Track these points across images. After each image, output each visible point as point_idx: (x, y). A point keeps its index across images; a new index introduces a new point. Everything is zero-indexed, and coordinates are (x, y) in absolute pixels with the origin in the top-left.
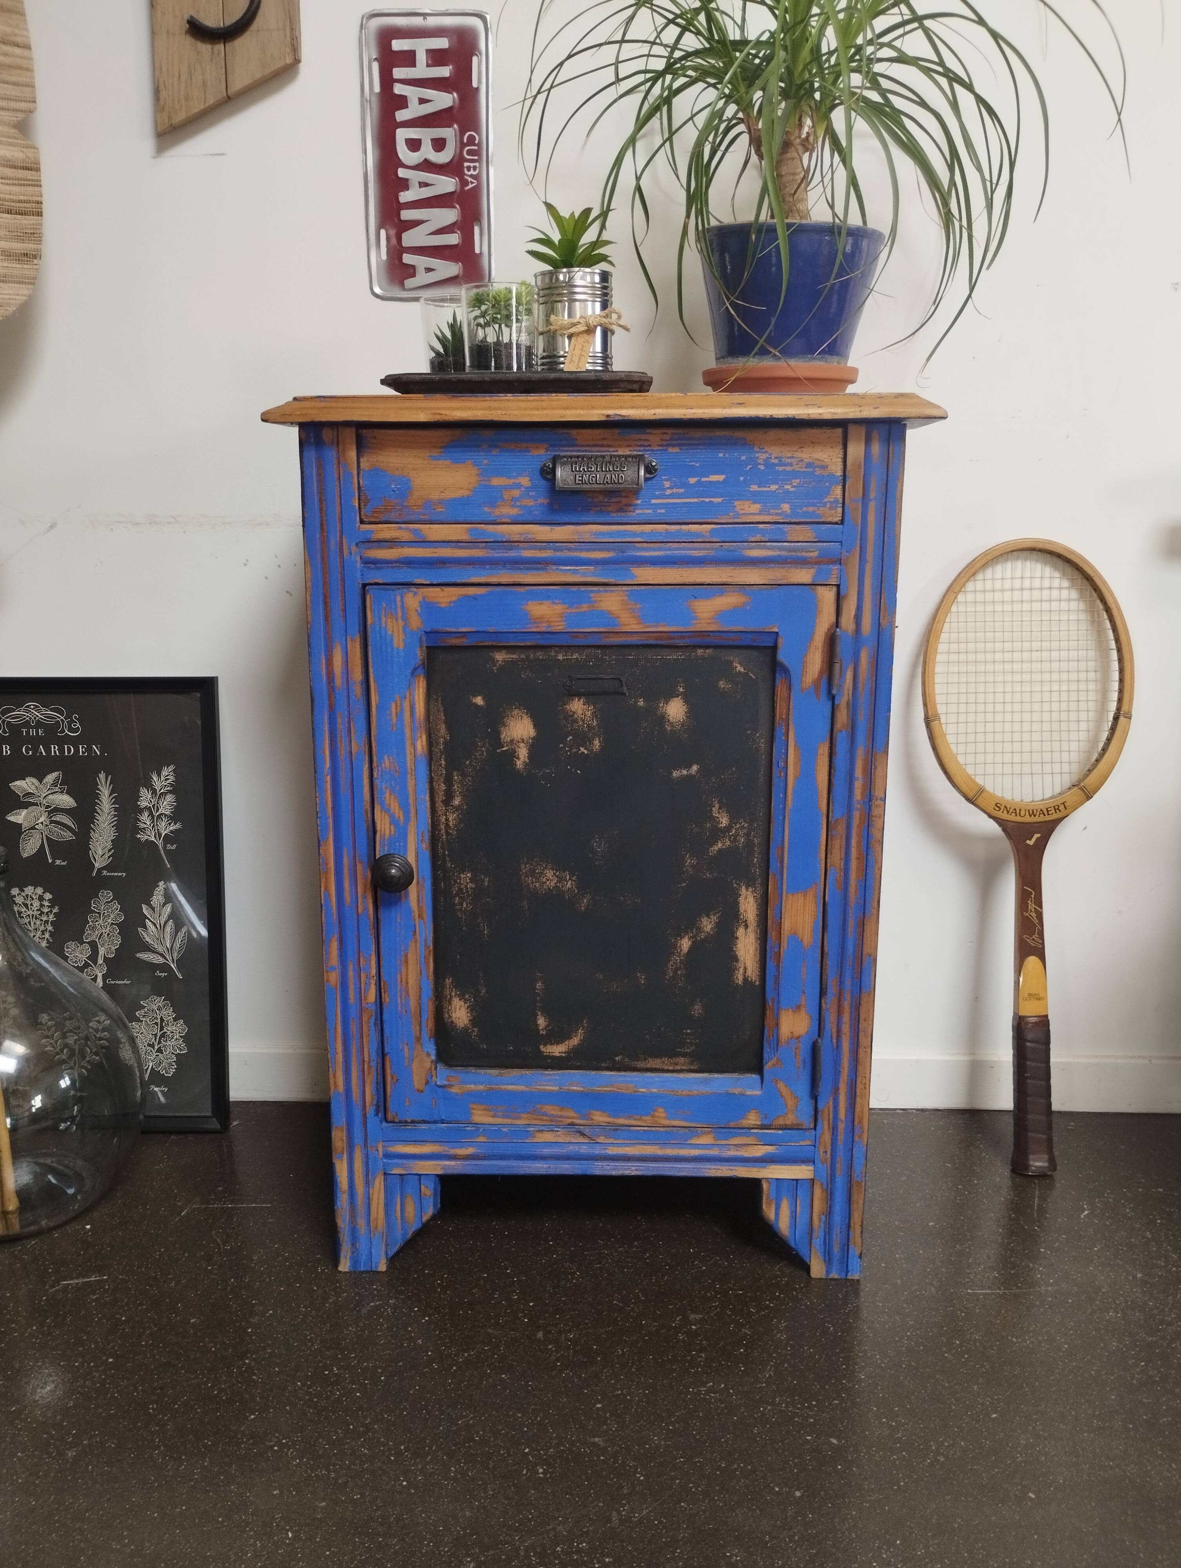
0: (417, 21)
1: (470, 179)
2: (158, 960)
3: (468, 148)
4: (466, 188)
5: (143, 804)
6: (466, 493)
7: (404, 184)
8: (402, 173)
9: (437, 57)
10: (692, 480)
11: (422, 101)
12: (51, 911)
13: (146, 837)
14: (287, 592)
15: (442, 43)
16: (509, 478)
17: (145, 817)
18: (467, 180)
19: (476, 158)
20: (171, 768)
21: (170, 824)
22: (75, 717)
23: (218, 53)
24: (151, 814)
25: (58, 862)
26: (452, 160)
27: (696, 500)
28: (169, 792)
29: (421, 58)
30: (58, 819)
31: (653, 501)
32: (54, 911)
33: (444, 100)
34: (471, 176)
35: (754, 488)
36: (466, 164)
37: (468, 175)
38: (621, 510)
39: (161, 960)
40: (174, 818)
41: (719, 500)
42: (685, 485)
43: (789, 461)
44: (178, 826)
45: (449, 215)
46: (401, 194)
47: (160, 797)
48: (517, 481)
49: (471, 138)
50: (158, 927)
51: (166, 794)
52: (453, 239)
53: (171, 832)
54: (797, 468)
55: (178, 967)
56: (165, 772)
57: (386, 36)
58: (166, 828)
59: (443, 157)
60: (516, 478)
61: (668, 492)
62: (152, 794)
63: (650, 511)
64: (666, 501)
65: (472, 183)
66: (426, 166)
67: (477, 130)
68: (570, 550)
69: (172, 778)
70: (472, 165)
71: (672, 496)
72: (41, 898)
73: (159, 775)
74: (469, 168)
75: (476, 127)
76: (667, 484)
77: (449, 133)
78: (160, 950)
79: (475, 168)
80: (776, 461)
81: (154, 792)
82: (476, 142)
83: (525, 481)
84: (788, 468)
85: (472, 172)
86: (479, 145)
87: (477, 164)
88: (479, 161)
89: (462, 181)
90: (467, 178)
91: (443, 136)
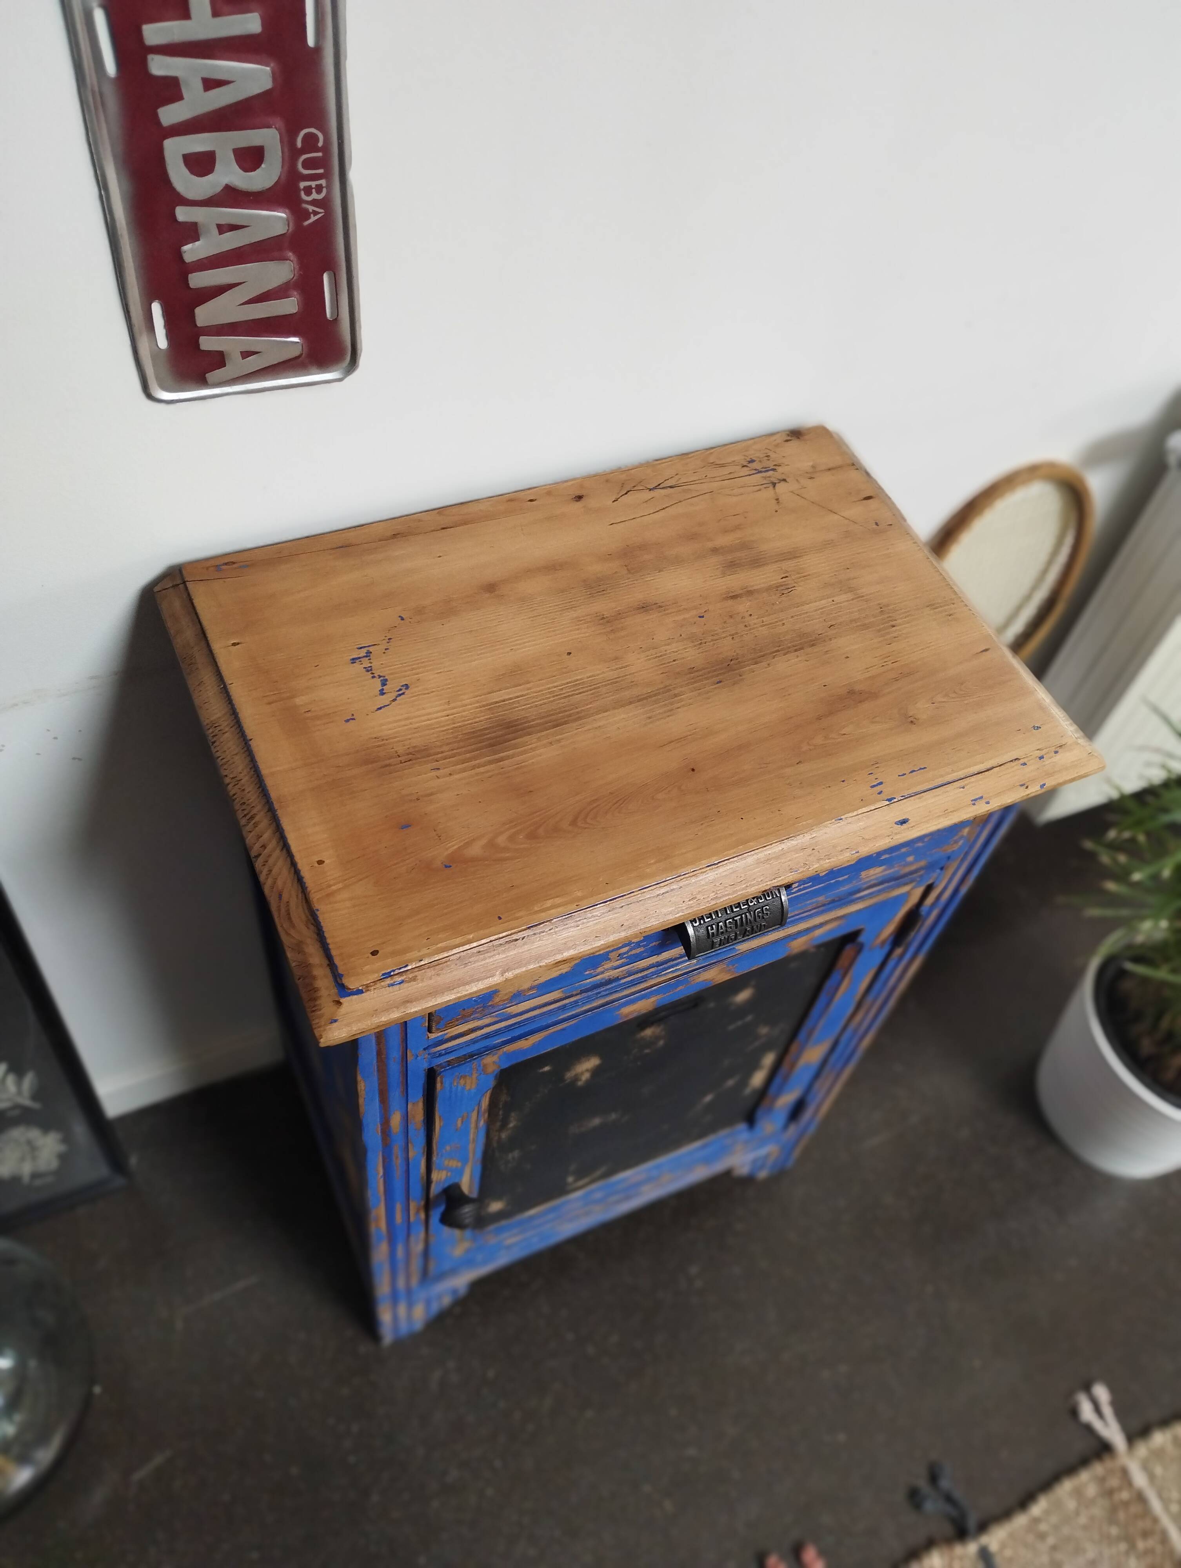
1: (311, 208)
3: (304, 157)
4: (306, 224)
7: (192, 232)
8: (183, 214)
11: (210, 84)
14: (74, 758)
18: (307, 210)
19: (321, 171)
26: (276, 183)
33: (255, 77)
34: (314, 203)
36: (302, 185)
37: (308, 202)
45: (277, 272)
46: (186, 248)
49: (310, 140)
52: (290, 306)
59: (260, 179)
65: (315, 213)
66: (230, 196)
67: (319, 121)
70: (313, 184)
74: (308, 191)
75: (318, 118)
77: (265, 136)
79: (320, 189)
82: (320, 144)
85: (314, 196)
86: (326, 149)
87: (323, 182)
88: (327, 176)
89: (298, 213)
90: (305, 206)
91: (256, 142)
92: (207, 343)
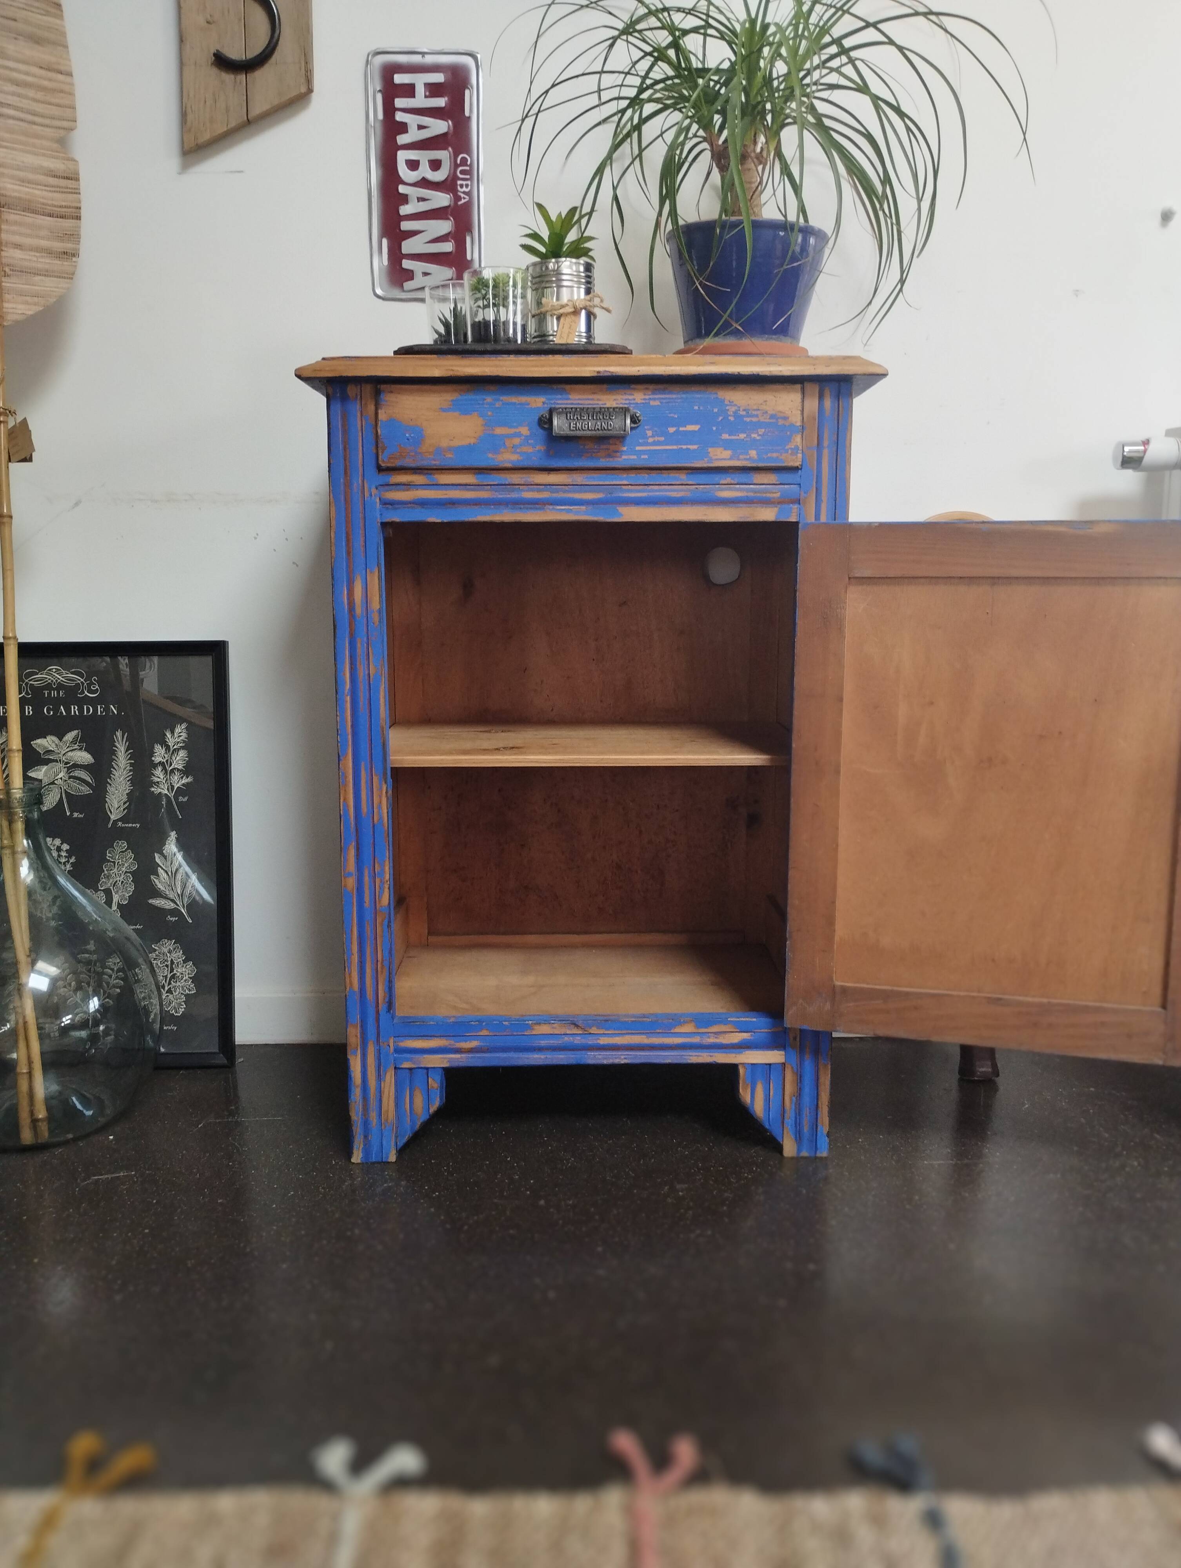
0: (416, 59)
1: (462, 195)
2: (169, 905)
3: (461, 168)
4: (460, 203)
5: (157, 759)
6: (472, 441)
7: (405, 199)
8: (402, 189)
9: (434, 90)
10: (672, 430)
11: (421, 127)
12: (68, 861)
13: (159, 790)
14: (294, 563)
15: (438, 78)
16: (511, 427)
17: (159, 772)
18: (460, 196)
19: (468, 177)
20: (184, 726)
21: (182, 778)
22: (95, 680)
23: (240, 83)
24: (164, 769)
25: (76, 815)
26: (446, 179)
27: (675, 447)
28: (182, 748)
29: (420, 90)
30: (76, 775)
31: (637, 448)
32: (71, 861)
33: (440, 127)
34: (464, 193)
35: (725, 436)
36: (459, 182)
37: (460, 192)
38: (609, 456)
39: (173, 905)
40: (185, 772)
41: (695, 447)
42: (664, 433)
43: (755, 413)
44: (190, 779)
45: (445, 226)
46: (402, 207)
47: (173, 753)
48: (517, 431)
49: (464, 161)
50: (170, 874)
51: (178, 750)
52: (448, 247)
53: (183, 785)
54: (762, 419)
55: (188, 912)
56: (178, 730)
57: (389, 71)
58: (179, 781)
59: (439, 176)
60: (516, 427)
61: (651, 440)
62: (166, 750)
63: (635, 457)
64: (648, 448)
65: (464, 198)
66: (424, 183)
67: (468, 151)
68: (565, 491)
69: (184, 735)
70: (464, 183)
71: (655, 443)
72: (59, 849)
73: (173, 732)
74: (462, 186)
76: (649, 433)
77: (444, 155)
78: (171, 896)
79: (467, 186)
80: (744, 413)
81: (168, 747)
82: (469, 163)
83: (525, 431)
84: (754, 419)
85: (464, 189)
86: (471, 166)
87: (469, 182)
88: (471, 179)
89: (455, 197)
90: (460, 194)
91: (439, 158)
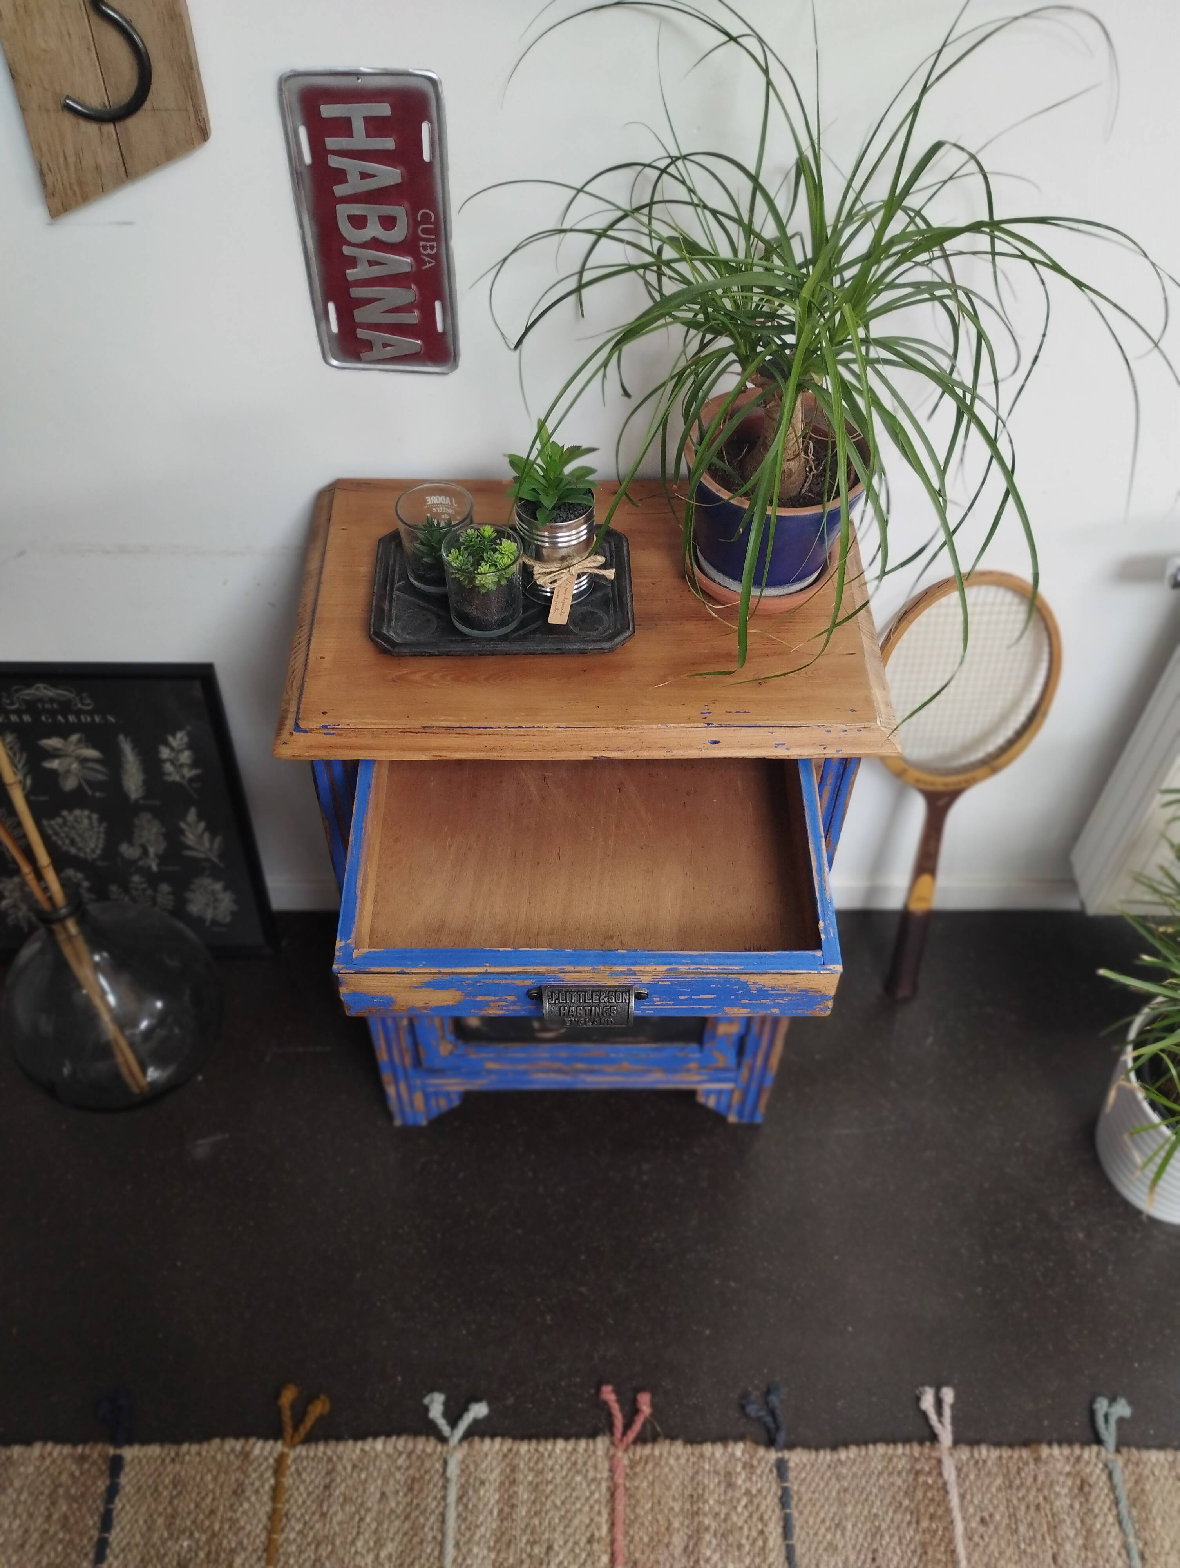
0: (349, 82)
1: (427, 259)
2: (200, 855)
3: (422, 226)
4: (424, 268)
5: (164, 756)
7: (352, 262)
8: (347, 250)
9: (377, 126)
11: (364, 176)
12: (101, 826)
13: (172, 779)
15: (384, 110)
17: (168, 766)
18: (424, 260)
19: (433, 237)
20: (184, 732)
21: (192, 770)
23: (108, 132)
24: (173, 763)
25: (97, 794)
26: (405, 239)
28: (186, 748)
29: (358, 126)
30: (90, 766)
33: (390, 175)
34: (429, 255)
36: (421, 243)
37: (425, 255)
39: (204, 856)
40: (194, 765)
44: (199, 771)
45: (407, 295)
46: (348, 272)
47: (178, 752)
49: (426, 215)
51: (183, 750)
52: (413, 318)
53: (194, 775)
55: (221, 860)
56: (179, 735)
57: (312, 99)
58: (188, 773)
59: (394, 236)
62: (171, 750)
65: (430, 262)
66: (375, 244)
67: (432, 206)
69: (186, 739)
70: (428, 244)
72: (89, 818)
73: (174, 737)
74: (425, 248)
75: (431, 204)
77: (398, 211)
78: (201, 849)
79: (432, 248)
81: (172, 747)
82: (433, 220)
85: (429, 251)
86: (437, 223)
87: (435, 244)
88: (437, 240)
89: (419, 261)
91: (392, 213)
92: (361, 333)
